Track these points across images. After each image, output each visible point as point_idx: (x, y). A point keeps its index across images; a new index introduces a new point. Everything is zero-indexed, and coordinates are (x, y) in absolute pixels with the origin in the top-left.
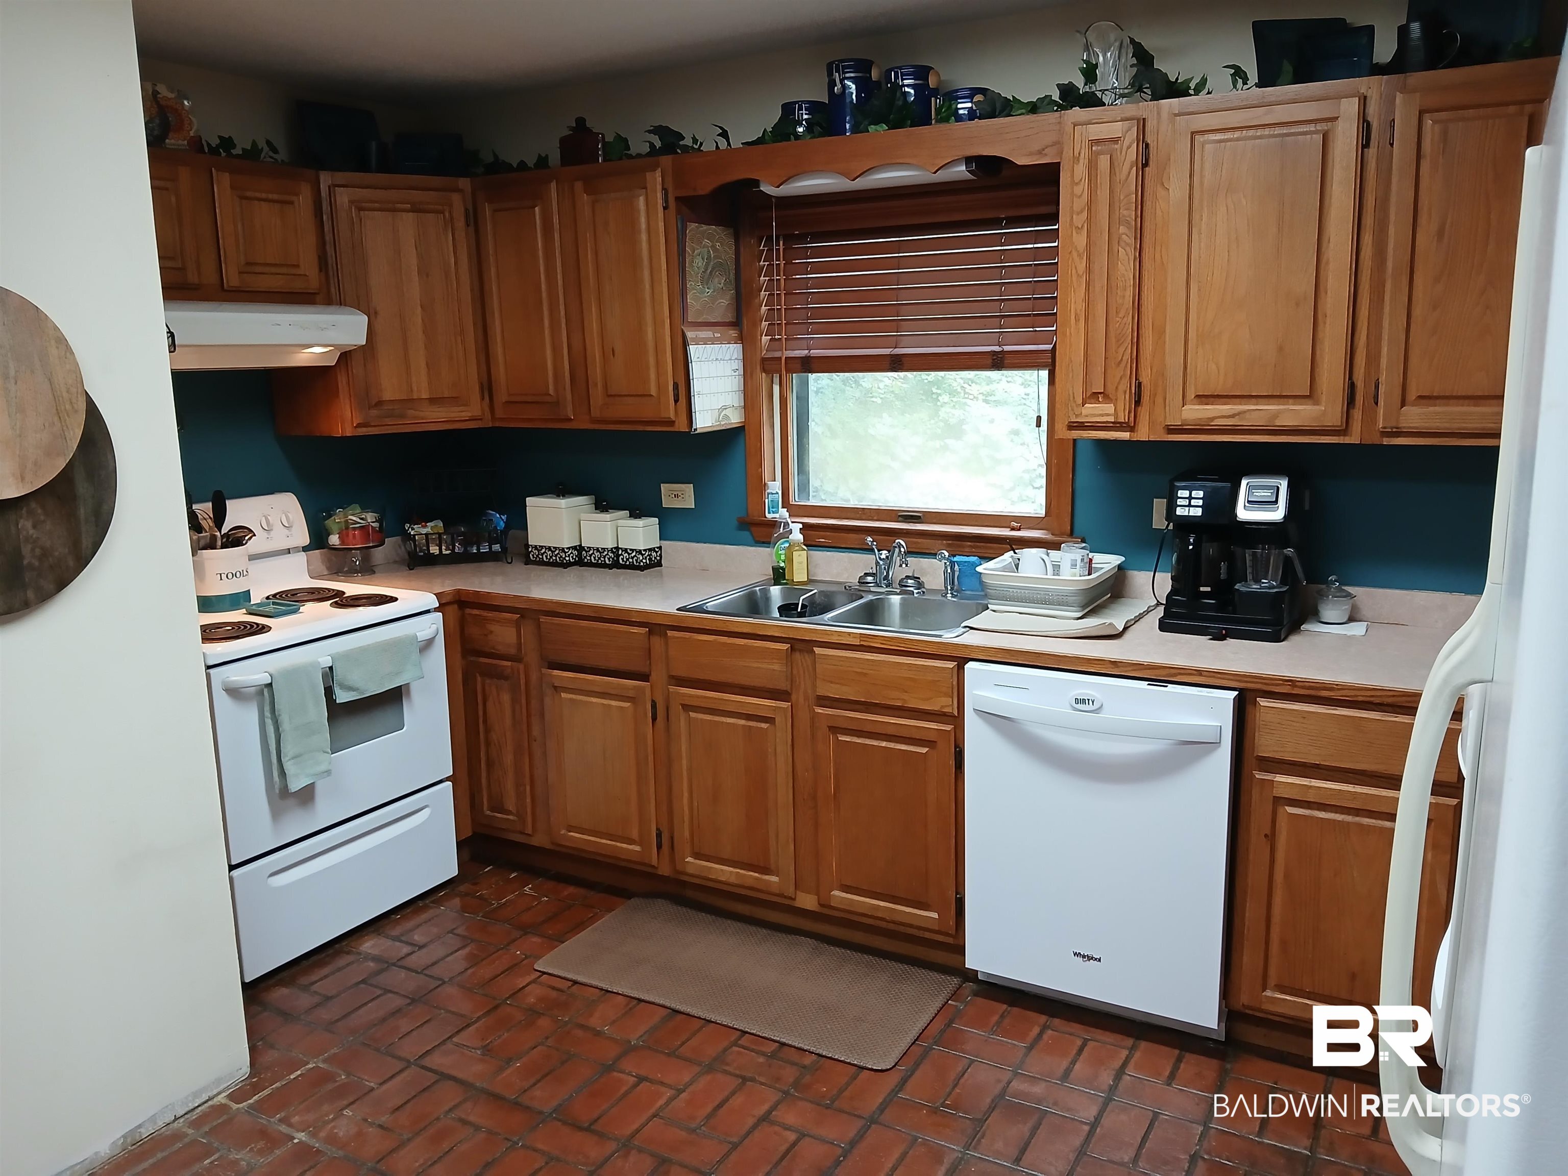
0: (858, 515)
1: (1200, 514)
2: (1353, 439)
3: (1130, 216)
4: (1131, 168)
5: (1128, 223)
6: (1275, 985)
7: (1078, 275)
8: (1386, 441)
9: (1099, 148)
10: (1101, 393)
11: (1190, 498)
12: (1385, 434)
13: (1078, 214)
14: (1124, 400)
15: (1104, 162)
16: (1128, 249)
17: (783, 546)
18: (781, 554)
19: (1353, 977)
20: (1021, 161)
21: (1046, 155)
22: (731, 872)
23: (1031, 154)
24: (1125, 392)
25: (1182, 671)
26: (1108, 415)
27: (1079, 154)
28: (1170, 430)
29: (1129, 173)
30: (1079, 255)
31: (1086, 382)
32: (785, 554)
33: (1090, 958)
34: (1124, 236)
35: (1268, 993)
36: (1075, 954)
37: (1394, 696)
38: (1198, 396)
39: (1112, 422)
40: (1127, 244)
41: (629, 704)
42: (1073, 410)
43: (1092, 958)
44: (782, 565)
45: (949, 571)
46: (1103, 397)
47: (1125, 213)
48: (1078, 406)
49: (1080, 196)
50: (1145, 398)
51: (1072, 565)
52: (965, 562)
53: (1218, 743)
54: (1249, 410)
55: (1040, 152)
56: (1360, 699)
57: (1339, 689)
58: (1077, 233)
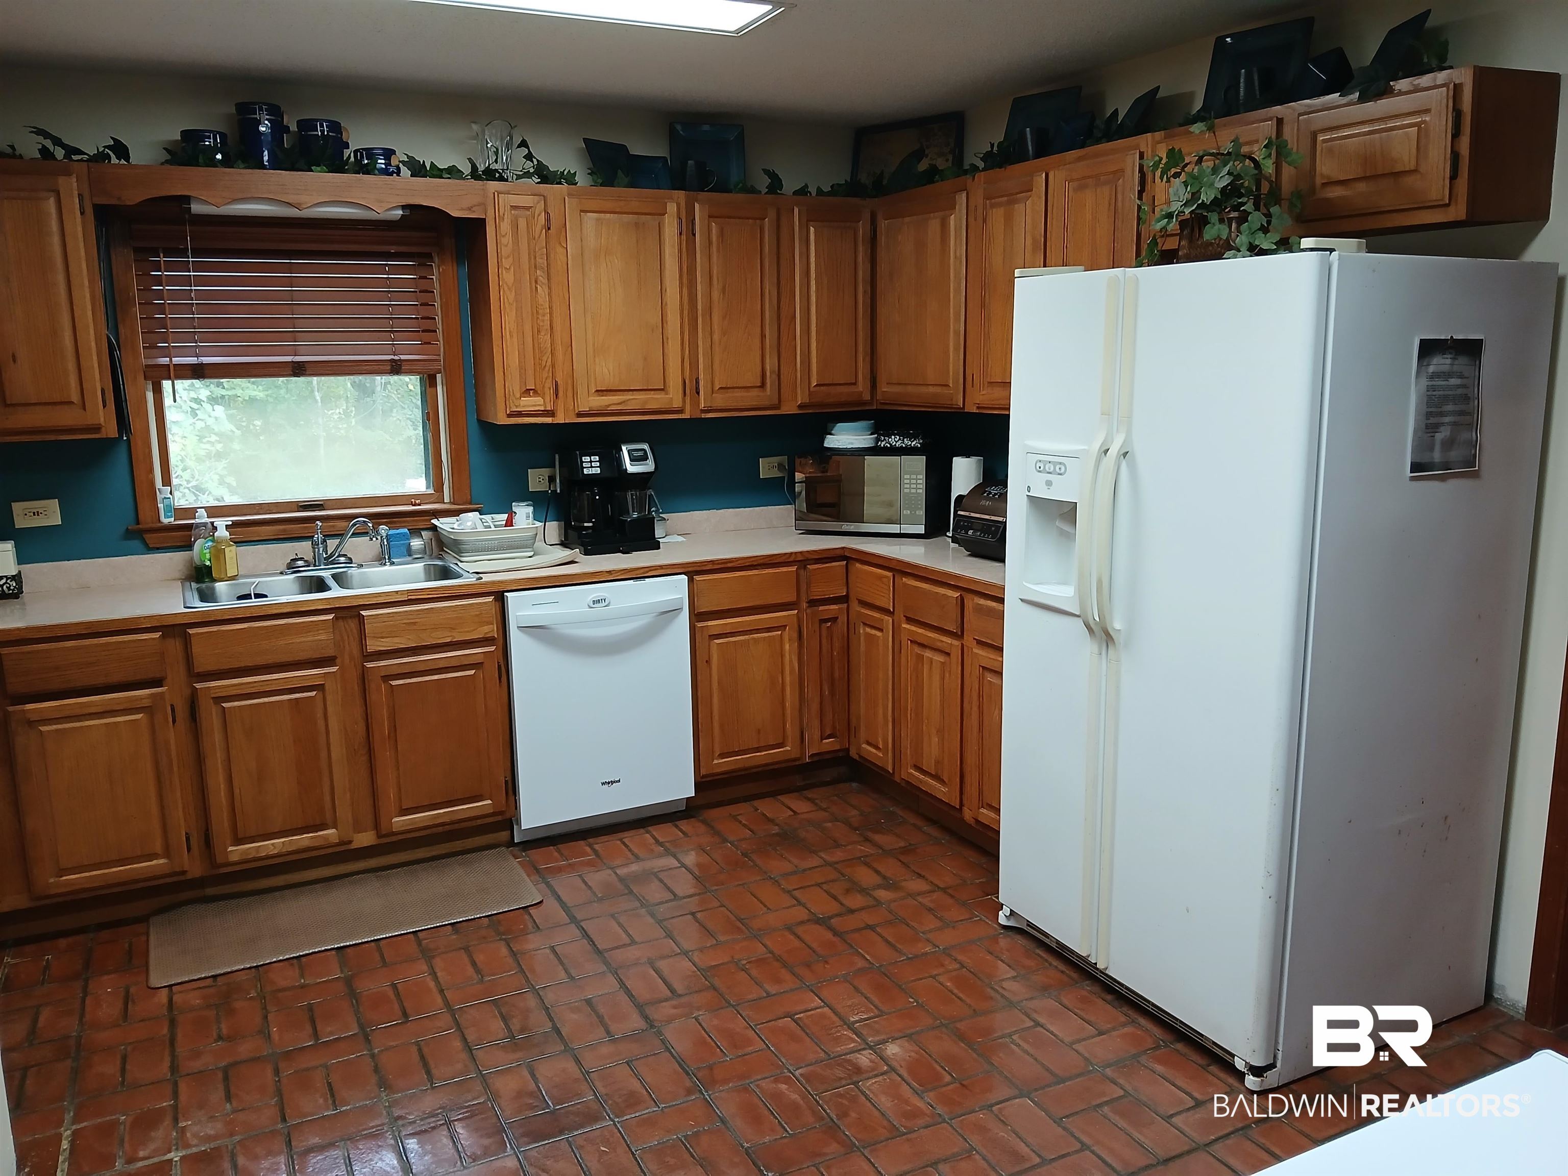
0: (255, 511)
1: (599, 472)
2: (686, 416)
3: (543, 263)
4: (542, 230)
5: (543, 268)
6: (719, 755)
7: (509, 303)
8: (703, 416)
9: (516, 212)
10: (532, 390)
11: (591, 462)
12: (703, 411)
13: (506, 258)
14: (549, 393)
15: (522, 223)
16: (544, 286)
17: (207, 545)
18: (206, 553)
19: (759, 731)
20: (455, 214)
21: (474, 212)
22: (283, 842)
23: (462, 209)
24: (550, 389)
25: (652, 568)
26: (539, 405)
27: (504, 215)
28: (579, 415)
29: (541, 233)
30: (509, 289)
31: (523, 380)
32: (210, 552)
33: (612, 782)
34: (540, 278)
35: (716, 762)
36: (603, 784)
37: (763, 559)
38: (597, 391)
39: (542, 411)
40: (543, 284)
41: (141, 715)
42: (513, 402)
43: (614, 782)
44: (208, 563)
45: (386, 543)
46: (533, 393)
47: (541, 261)
48: (516, 399)
49: (506, 246)
50: (561, 394)
51: (527, 517)
52: (398, 534)
53: (681, 609)
54: (629, 399)
55: (469, 209)
56: (747, 564)
57: (737, 561)
58: (506, 272)
